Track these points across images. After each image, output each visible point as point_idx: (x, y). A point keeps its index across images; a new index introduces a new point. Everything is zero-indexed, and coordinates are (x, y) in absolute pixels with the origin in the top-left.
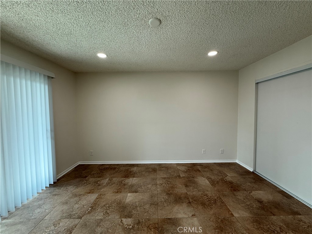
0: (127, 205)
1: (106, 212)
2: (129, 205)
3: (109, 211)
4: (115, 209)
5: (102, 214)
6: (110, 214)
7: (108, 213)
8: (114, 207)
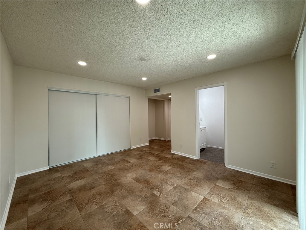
0: (148, 203)
1: (166, 209)
2: (146, 203)
3: (163, 208)
4: (158, 206)
5: (171, 209)
6: (165, 205)
7: (166, 206)
8: (158, 209)
